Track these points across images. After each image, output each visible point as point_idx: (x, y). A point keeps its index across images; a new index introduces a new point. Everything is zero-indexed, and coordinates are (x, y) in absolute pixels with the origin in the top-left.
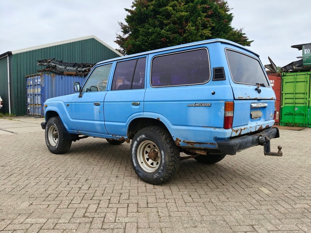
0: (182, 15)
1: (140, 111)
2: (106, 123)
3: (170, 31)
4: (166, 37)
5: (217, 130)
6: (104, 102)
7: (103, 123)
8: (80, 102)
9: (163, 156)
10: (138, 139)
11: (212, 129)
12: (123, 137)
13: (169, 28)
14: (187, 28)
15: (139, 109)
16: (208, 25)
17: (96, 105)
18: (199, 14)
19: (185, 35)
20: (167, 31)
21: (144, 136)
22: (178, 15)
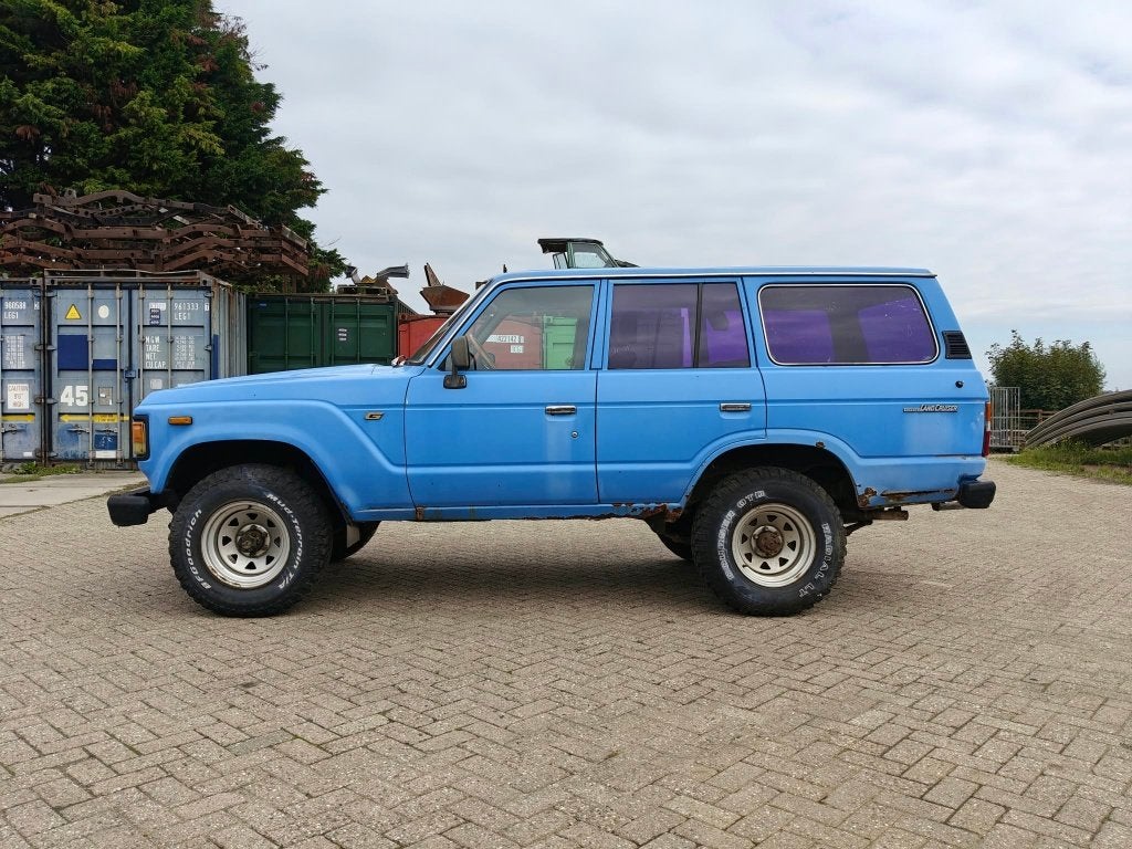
0: (119, 52)
1: (753, 426)
2: (601, 467)
3: (61, 102)
4: (41, 124)
5: (969, 459)
6: (596, 404)
7: (592, 468)
8: (461, 405)
9: (829, 539)
10: (741, 504)
11: (959, 460)
12: (665, 506)
13: (54, 90)
14: (134, 104)
15: (749, 421)
16: (202, 111)
17: (553, 415)
18: (177, 63)
19: (123, 133)
20: (48, 101)
21: (761, 494)
22: (102, 45)
